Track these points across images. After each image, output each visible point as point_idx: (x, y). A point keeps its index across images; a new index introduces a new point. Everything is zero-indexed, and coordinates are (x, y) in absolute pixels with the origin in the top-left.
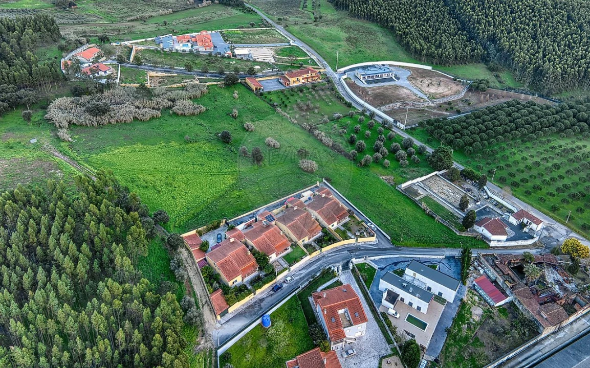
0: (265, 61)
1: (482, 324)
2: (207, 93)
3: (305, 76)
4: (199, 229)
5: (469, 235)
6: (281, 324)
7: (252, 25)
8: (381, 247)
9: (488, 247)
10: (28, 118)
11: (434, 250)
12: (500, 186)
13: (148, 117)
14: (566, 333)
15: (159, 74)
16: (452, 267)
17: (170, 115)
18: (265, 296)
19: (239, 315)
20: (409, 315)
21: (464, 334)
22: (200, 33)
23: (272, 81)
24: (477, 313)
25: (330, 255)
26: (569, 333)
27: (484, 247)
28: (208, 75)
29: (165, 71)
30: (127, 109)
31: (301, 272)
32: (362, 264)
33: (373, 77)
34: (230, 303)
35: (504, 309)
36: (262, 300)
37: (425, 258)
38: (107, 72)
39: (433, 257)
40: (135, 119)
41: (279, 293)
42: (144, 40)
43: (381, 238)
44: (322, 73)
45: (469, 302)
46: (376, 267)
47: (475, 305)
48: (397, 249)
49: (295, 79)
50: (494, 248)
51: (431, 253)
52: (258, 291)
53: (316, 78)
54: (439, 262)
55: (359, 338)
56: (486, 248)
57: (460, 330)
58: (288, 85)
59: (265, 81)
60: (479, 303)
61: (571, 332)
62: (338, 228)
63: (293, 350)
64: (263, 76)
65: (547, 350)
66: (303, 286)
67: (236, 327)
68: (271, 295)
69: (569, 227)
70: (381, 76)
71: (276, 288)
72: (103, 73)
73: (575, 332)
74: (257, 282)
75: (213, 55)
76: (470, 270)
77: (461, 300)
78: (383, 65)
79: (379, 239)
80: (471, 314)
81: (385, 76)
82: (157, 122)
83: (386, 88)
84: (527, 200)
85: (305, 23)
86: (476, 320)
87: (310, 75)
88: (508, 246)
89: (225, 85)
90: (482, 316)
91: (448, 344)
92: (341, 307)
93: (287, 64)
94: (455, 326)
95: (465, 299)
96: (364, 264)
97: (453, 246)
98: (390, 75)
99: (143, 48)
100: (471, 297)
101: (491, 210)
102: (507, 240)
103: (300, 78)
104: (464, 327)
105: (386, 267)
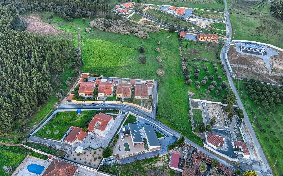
0: (200, 27)
1: (155, 169)
2: (159, 32)
3: (209, 38)
4: (91, 74)
5: (198, 136)
6: (83, 115)
7: (213, 9)
8: (150, 115)
9: (202, 146)
10: (84, 21)
11: (172, 130)
12: (255, 127)
13: (123, 33)
15: (147, 20)
16: (172, 141)
17: (134, 36)
18: (88, 105)
19: (74, 105)
20: (128, 143)
21: (143, 166)
22: (184, 8)
23: (193, 36)
24: (160, 164)
25: (126, 106)
27: (201, 145)
28: (167, 25)
29: (151, 19)
30: (118, 28)
31: (108, 105)
32: (134, 116)
33: (249, 49)
34: (74, 99)
35: (174, 173)
36: (85, 105)
37: (163, 131)
38: (127, 13)
39: (167, 132)
40: (119, 32)
41: (93, 107)
42: (156, 5)
43: (154, 113)
44: (223, 39)
45: (161, 158)
46: (138, 120)
47: (162, 161)
48: (155, 120)
49: (203, 38)
50: (205, 148)
51: (169, 131)
52: (86, 102)
53: (216, 41)
54: (168, 136)
55: (102, 137)
56: (201, 146)
58: (198, 39)
59: (190, 35)
60: (165, 162)
62: (140, 99)
63: (77, 124)
64: (191, 33)
66: (102, 109)
67: (69, 107)
68: (90, 106)
69: (273, 170)
70: (255, 50)
71: (93, 104)
72: (125, 13)
74: (89, 99)
75: (179, 17)
76: (179, 148)
77: (159, 155)
78: (264, 46)
79: (152, 113)
80: (156, 163)
81: (257, 51)
82: (126, 36)
83: (250, 57)
84: (262, 143)
85: (244, 14)
86: (155, 166)
87: (212, 38)
88: (215, 153)
89: (169, 31)
90: (160, 167)
91: (132, 164)
92: (100, 121)
93: (209, 31)
94: (143, 161)
95: (161, 156)
96: (134, 117)
97: (184, 135)
98: (261, 51)
99: (152, 8)
100: (165, 157)
101: (229, 134)
102: (218, 150)
103: (206, 38)
104: (147, 164)
105: (142, 123)
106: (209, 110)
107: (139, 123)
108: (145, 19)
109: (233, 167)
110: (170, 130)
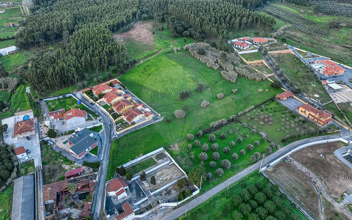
0: (334, 99)
1: (61, 167)
3: (314, 114)
4: (120, 82)
14: (41, 206)
17: (220, 73)
19: (83, 97)
21: (58, 160)
24: (66, 167)
26: (41, 207)
28: (282, 78)
29: (270, 64)
34: (86, 93)
36: (88, 101)
39: (103, 155)
41: (90, 105)
45: (73, 166)
46: (99, 133)
47: (70, 167)
48: (110, 142)
54: (99, 157)
57: (61, 159)
60: (71, 169)
61: (41, 208)
65: (39, 192)
67: (79, 97)
73: (40, 210)
80: (66, 165)
86: (63, 166)
87: (317, 116)
89: (272, 85)
90: (64, 168)
93: (339, 109)
94: (63, 157)
95: (75, 164)
96: (101, 129)
99: (294, 54)
104: (62, 161)
106: (164, 170)
107: (99, 135)
108: (264, 62)
109: (98, 216)
110: (107, 155)
